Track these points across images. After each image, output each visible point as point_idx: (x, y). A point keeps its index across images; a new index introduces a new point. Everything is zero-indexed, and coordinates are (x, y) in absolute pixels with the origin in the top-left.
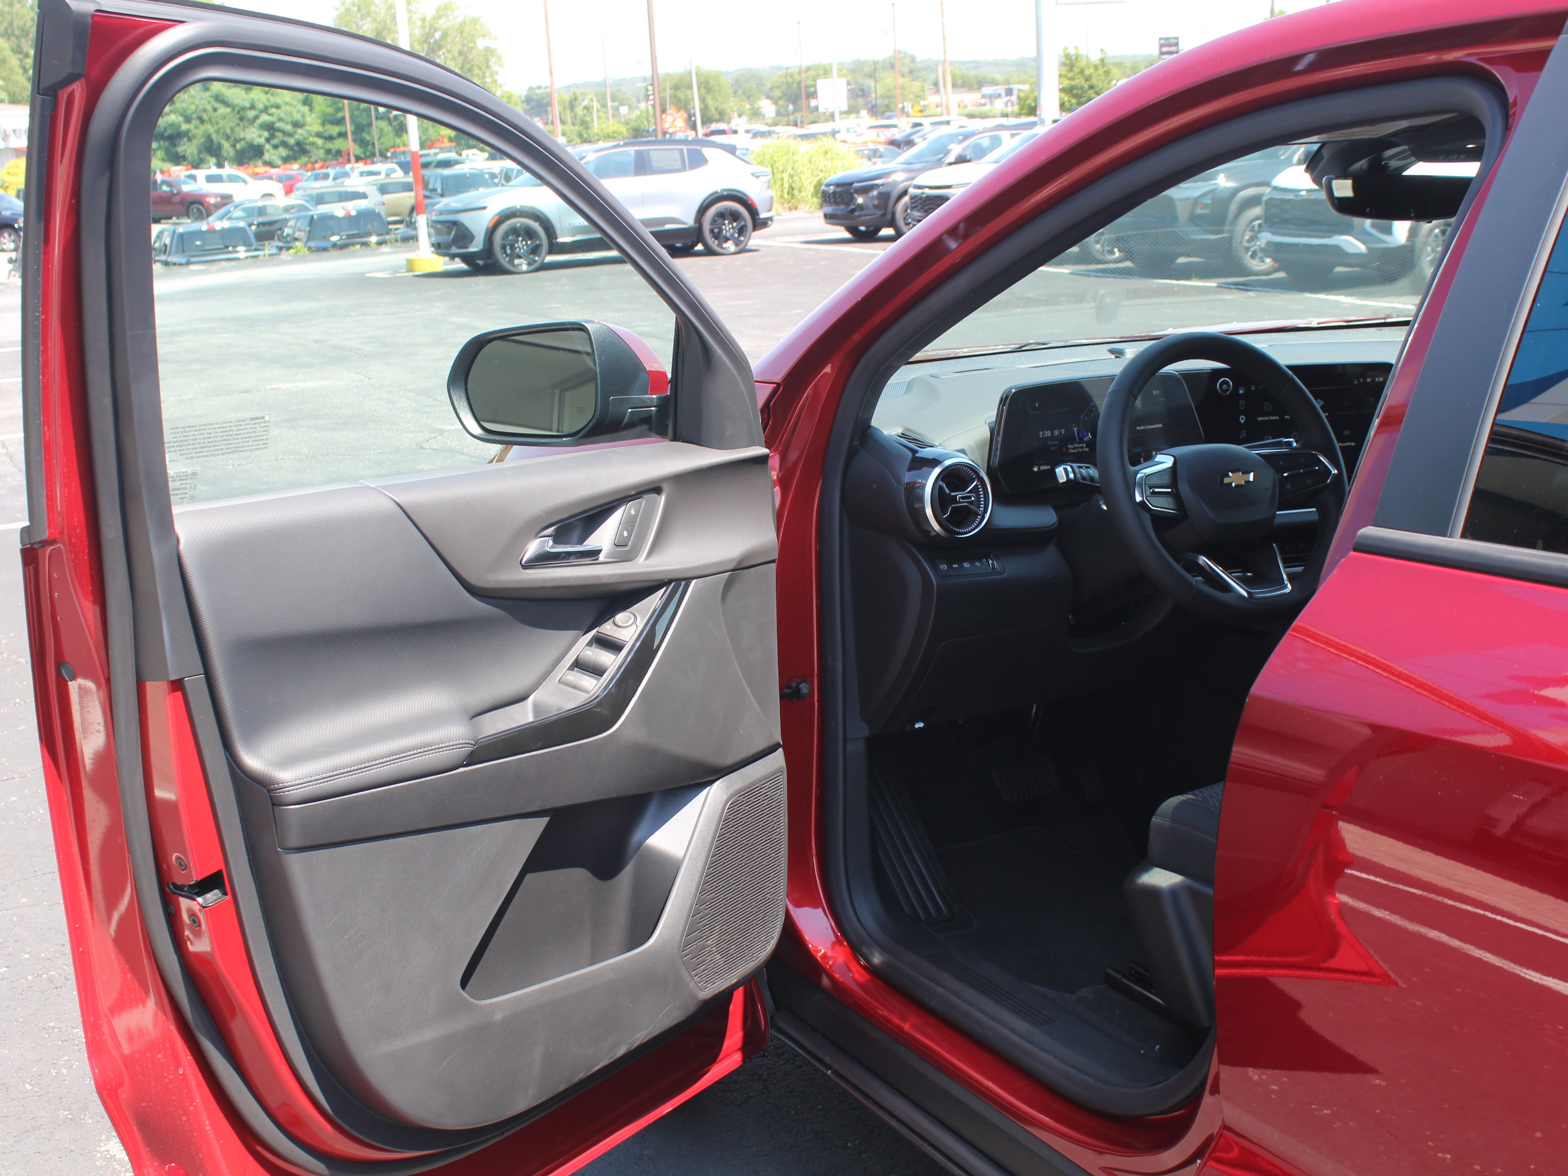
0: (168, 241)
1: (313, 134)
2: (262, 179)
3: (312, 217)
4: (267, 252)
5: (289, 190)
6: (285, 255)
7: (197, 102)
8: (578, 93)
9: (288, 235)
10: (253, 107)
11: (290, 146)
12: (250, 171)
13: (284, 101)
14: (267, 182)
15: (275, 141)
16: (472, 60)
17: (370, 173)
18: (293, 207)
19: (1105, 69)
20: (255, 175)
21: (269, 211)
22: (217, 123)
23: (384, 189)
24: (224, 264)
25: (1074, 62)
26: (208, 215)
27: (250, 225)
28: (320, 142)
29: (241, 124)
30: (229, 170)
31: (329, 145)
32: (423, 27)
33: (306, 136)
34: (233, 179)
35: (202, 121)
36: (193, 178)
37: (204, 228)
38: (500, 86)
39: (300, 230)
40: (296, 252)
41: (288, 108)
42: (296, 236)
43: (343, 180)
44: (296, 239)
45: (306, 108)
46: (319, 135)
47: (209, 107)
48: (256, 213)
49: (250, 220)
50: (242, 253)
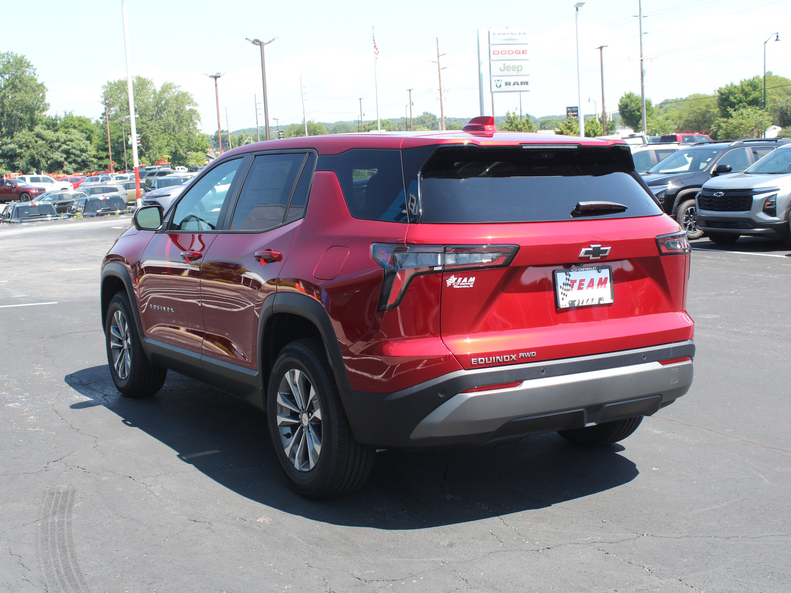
0: (10, 212)
1: (92, 156)
2: (62, 180)
3: (87, 200)
4: (62, 217)
5: (76, 187)
6: (71, 219)
7: (26, 137)
8: (243, 135)
9: (74, 209)
10: (58, 141)
11: (79, 162)
12: (55, 176)
13: (76, 138)
14: (64, 182)
15: (70, 160)
16: (183, 117)
17: (122, 178)
18: (77, 195)
19: (529, 125)
20: (58, 179)
21: (65, 197)
22: (38, 149)
23: (127, 187)
24: (40, 222)
25: (513, 121)
26: (31, 200)
27: (54, 205)
28: (95, 160)
29: (51, 150)
30: (43, 175)
31: (101, 162)
32: (155, 98)
33: (88, 157)
34: (45, 180)
35: (28, 147)
36: (24, 179)
37: (30, 205)
38: (198, 131)
39: (80, 207)
40: (77, 217)
41: (78, 141)
42: (78, 210)
43: (106, 181)
44: (77, 211)
45: (88, 142)
46: (94, 157)
47: (33, 141)
48: (57, 198)
49: (55, 202)
50: (49, 218)
